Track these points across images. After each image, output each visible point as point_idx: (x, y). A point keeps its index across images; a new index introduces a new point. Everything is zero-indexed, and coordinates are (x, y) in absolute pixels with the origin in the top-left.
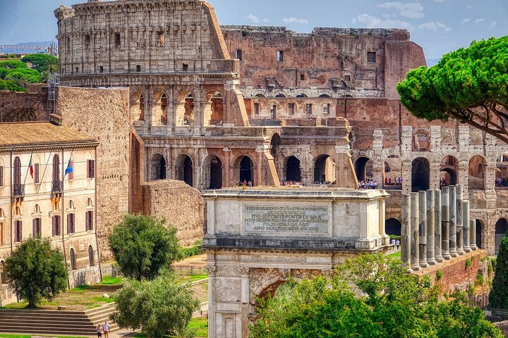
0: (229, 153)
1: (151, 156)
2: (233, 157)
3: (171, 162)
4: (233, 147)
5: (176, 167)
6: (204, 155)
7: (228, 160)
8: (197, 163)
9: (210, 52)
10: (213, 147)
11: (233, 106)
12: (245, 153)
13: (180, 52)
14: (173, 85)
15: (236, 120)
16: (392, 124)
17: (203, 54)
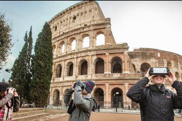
1: (66, 64)
2: (110, 58)
4: (111, 52)
5: (78, 66)
7: (108, 59)
8: (90, 61)
9: (98, 17)
10: (100, 53)
11: (110, 36)
12: (117, 55)
13: (83, 21)
14: (80, 33)
15: (111, 42)
16: (160, 58)
17: (95, 19)
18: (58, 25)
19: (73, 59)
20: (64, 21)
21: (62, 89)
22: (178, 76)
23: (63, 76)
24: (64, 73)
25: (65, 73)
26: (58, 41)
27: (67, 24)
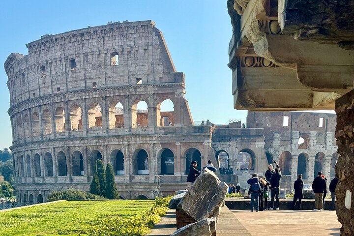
0: (181, 146)
3: (129, 155)
5: (133, 159)
6: (159, 149)
7: (179, 151)
8: (152, 155)
9: (161, 67)
10: (166, 142)
11: (182, 110)
12: (193, 146)
13: (134, 69)
14: (129, 95)
15: (185, 121)
16: (286, 129)
17: (155, 69)
22: (325, 159)
26: (85, 99)
27: (100, 66)
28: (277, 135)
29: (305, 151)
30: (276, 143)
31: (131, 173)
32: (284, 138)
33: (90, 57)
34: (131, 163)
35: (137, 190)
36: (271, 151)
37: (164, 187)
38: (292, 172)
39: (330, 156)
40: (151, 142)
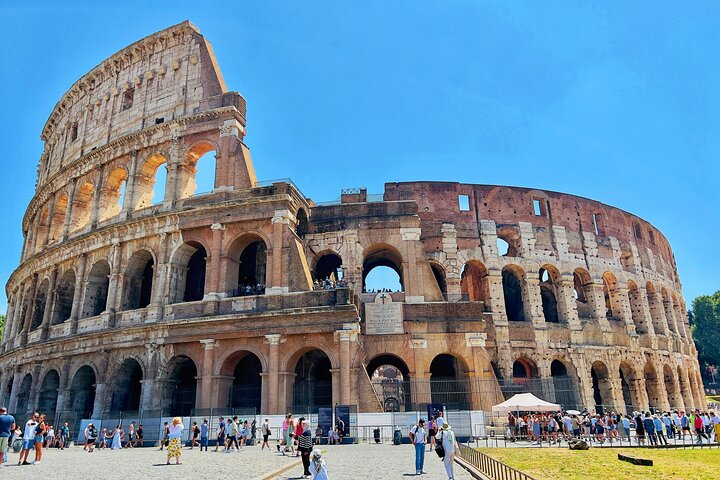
0: (222, 232)
1: (90, 267)
2: (228, 239)
3: (119, 267)
4: (230, 220)
5: (125, 275)
6: (177, 243)
7: (219, 243)
8: (161, 257)
9: (200, 90)
10: (192, 225)
11: (233, 159)
12: (251, 230)
13: (154, 105)
14: (137, 151)
15: (237, 180)
16: (466, 216)
17: (189, 96)
18: (80, 122)
19: (112, 249)
20: (99, 105)
21: (67, 368)
22: (559, 279)
23: (76, 318)
24: (79, 306)
25: (82, 303)
26: (75, 179)
27: (106, 118)
28: (448, 228)
29: (515, 262)
30: (449, 243)
31: (117, 308)
32: (464, 234)
33: (96, 111)
34: (120, 285)
35: (121, 345)
36: (440, 259)
37: (174, 333)
38: (493, 305)
39: (569, 274)
40: (161, 231)
